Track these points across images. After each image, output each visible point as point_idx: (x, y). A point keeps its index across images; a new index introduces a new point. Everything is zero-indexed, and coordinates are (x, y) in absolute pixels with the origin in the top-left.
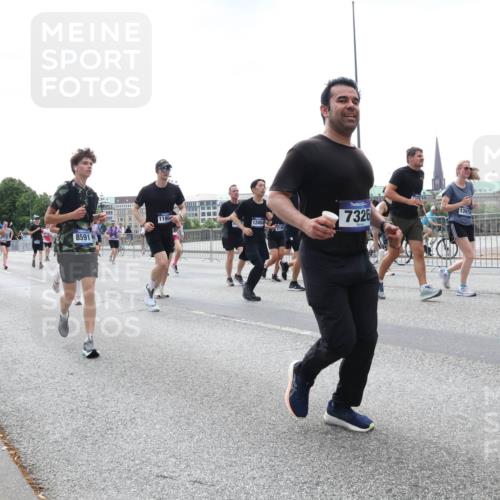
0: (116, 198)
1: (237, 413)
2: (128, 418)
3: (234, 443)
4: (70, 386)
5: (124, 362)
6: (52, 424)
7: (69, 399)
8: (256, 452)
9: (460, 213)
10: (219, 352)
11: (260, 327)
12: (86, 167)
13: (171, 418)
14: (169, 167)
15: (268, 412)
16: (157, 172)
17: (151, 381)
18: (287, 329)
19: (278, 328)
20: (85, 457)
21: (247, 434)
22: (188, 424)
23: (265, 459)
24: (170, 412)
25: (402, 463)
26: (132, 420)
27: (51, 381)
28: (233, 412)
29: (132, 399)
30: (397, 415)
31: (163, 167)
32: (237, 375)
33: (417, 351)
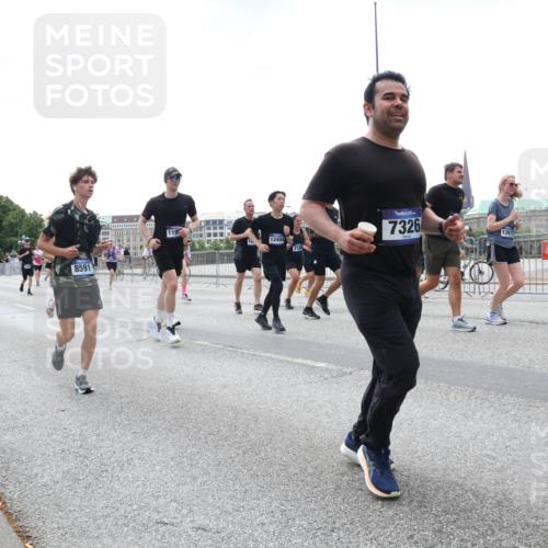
0: (114, 218)
1: (244, 453)
2: (125, 459)
3: (242, 486)
4: (60, 424)
5: (121, 397)
6: (41, 466)
7: (60, 438)
8: (264, 496)
9: (503, 235)
10: (225, 387)
11: (270, 358)
12: (87, 186)
13: (172, 459)
14: (179, 176)
15: (278, 451)
16: (166, 181)
17: (150, 419)
18: (299, 360)
19: (290, 359)
20: (77, 502)
21: (254, 476)
22: (191, 465)
23: (275, 504)
24: (172, 452)
25: (425, 507)
26: (129, 461)
27: (40, 418)
28: (240, 452)
29: (129, 438)
30: (419, 454)
31: (173, 176)
32: (245, 411)
33: (442, 385)
